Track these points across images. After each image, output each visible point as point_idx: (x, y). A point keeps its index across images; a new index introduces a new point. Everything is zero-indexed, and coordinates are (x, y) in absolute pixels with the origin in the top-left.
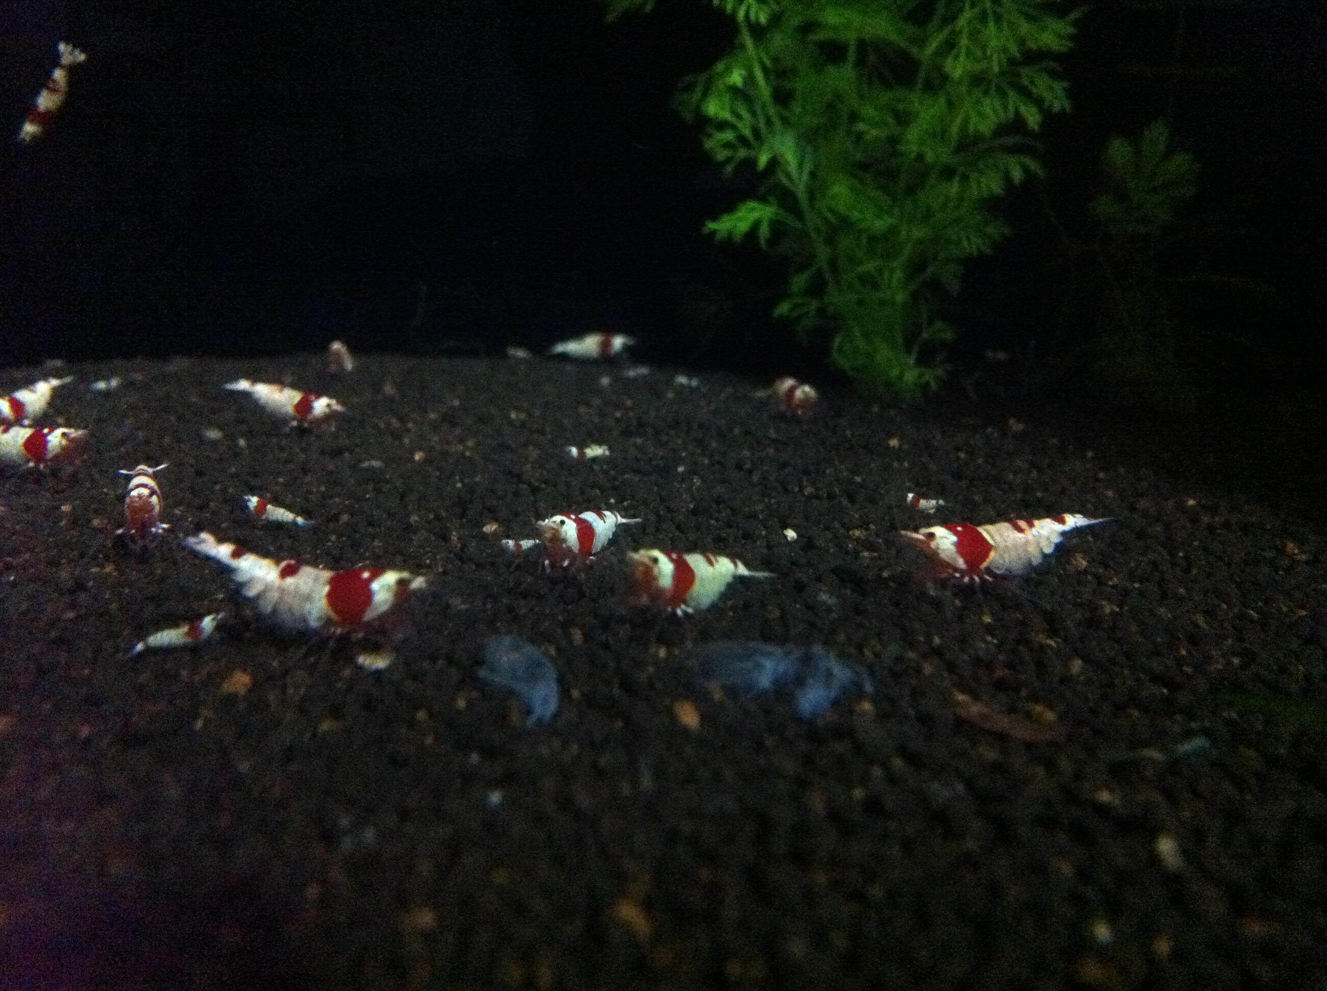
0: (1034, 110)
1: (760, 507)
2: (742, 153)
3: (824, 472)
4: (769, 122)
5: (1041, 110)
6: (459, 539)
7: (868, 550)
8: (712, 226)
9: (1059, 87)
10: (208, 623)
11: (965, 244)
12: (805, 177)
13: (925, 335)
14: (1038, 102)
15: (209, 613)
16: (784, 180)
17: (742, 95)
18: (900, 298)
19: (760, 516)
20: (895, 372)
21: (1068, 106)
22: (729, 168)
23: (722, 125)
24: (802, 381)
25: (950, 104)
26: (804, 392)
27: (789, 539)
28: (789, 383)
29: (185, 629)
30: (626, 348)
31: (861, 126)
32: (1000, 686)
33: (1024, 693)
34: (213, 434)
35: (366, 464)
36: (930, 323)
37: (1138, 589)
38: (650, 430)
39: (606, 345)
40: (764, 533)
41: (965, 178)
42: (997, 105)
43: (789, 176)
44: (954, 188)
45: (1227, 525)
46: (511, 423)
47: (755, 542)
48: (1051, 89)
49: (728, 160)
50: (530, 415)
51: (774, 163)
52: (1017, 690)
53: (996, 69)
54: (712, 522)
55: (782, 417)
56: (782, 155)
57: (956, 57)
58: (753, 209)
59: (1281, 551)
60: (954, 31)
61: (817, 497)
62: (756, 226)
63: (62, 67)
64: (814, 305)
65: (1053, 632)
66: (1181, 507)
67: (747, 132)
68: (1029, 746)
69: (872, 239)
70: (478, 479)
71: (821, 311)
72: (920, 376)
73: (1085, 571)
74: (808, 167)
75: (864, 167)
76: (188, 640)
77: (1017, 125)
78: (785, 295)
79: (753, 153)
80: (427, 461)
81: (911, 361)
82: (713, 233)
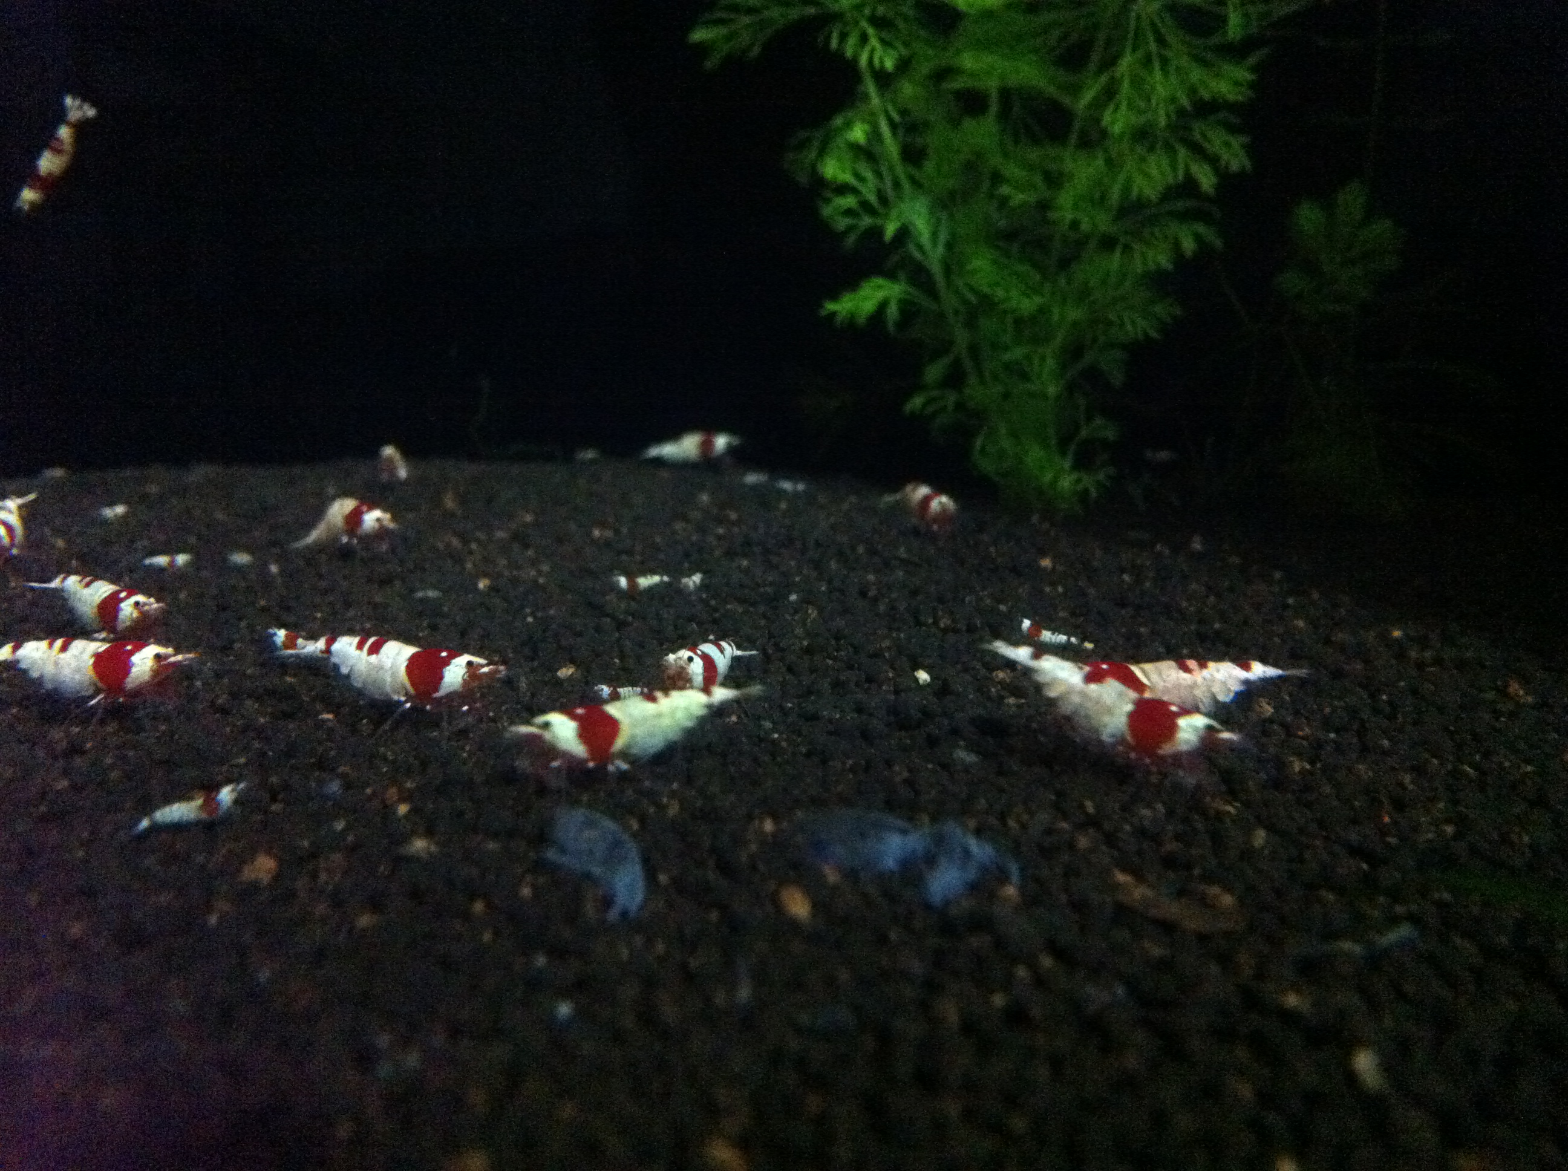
0: (1207, 168)
1: (886, 643)
2: (867, 221)
3: (963, 601)
4: (897, 185)
5: (1216, 170)
6: (530, 684)
7: (1013, 695)
8: (831, 306)
9: (1237, 142)
10: (226, 795)
11: (1129, 327)
12: (940, 249)
13: (1084, 433)
14: (1213, 161)
15: (228, 781)
16: (917, 255)
17: (867, 153)
18: (1052, 390)
19: (887, 655)
20: (1048, 477)
21: (1248, 164)
22: (851, 240)
23: (843, 189)
24: (939, 489)
25: (1109, 162)
26: (940, 503)
27: (921, 682)
28: (923, 491)
29: (199, 802)
30: (730, 450)
31: (1005, 190)
32: (1169, 862)
33: (1196, 872)
34: (241, 558)
35: (420, 594)
36: (1089, 419)
37: (1334, 741)
38: (757, 549)
39: (707, 445)
40: (891, 675)
41: (1127, 248)
42: (1165, 162)
43: (920, 248)
44: (1116, 259)
45: (1438, 661)
46: (594, 542)
47: (880, 687)
48: (1227, 144)
49: (850, 229)
50: (617, 532)
51: (904, 234)
52: (1189, 867)
53: (1163, 122)
54: (830, 662)
55: (916, 532)
56: (914, 225)
57: (1116, 110)
58: (880, 287)
59: (1503, 692)
60: (1113, 78)
61: (956, 631)
62: (883, 306)
63: (68, 124)
64: (951, 398)
65: (1232, 794)
66: (1384, 638)
67: (872, 198)
68: (1203, 938)
69: (1018, 322)
70: (552, 612)
71: (960, 406)
72: (1079, 481)
73: (1271, 720)
74: (943, 237)
75: (1010, 236)
76: (204, 816)
77: (1189, 187)
78: (918, 387)
79: (879, 222)
80: (493, 589)
81: (1067, 464)
82: (834, 314)
